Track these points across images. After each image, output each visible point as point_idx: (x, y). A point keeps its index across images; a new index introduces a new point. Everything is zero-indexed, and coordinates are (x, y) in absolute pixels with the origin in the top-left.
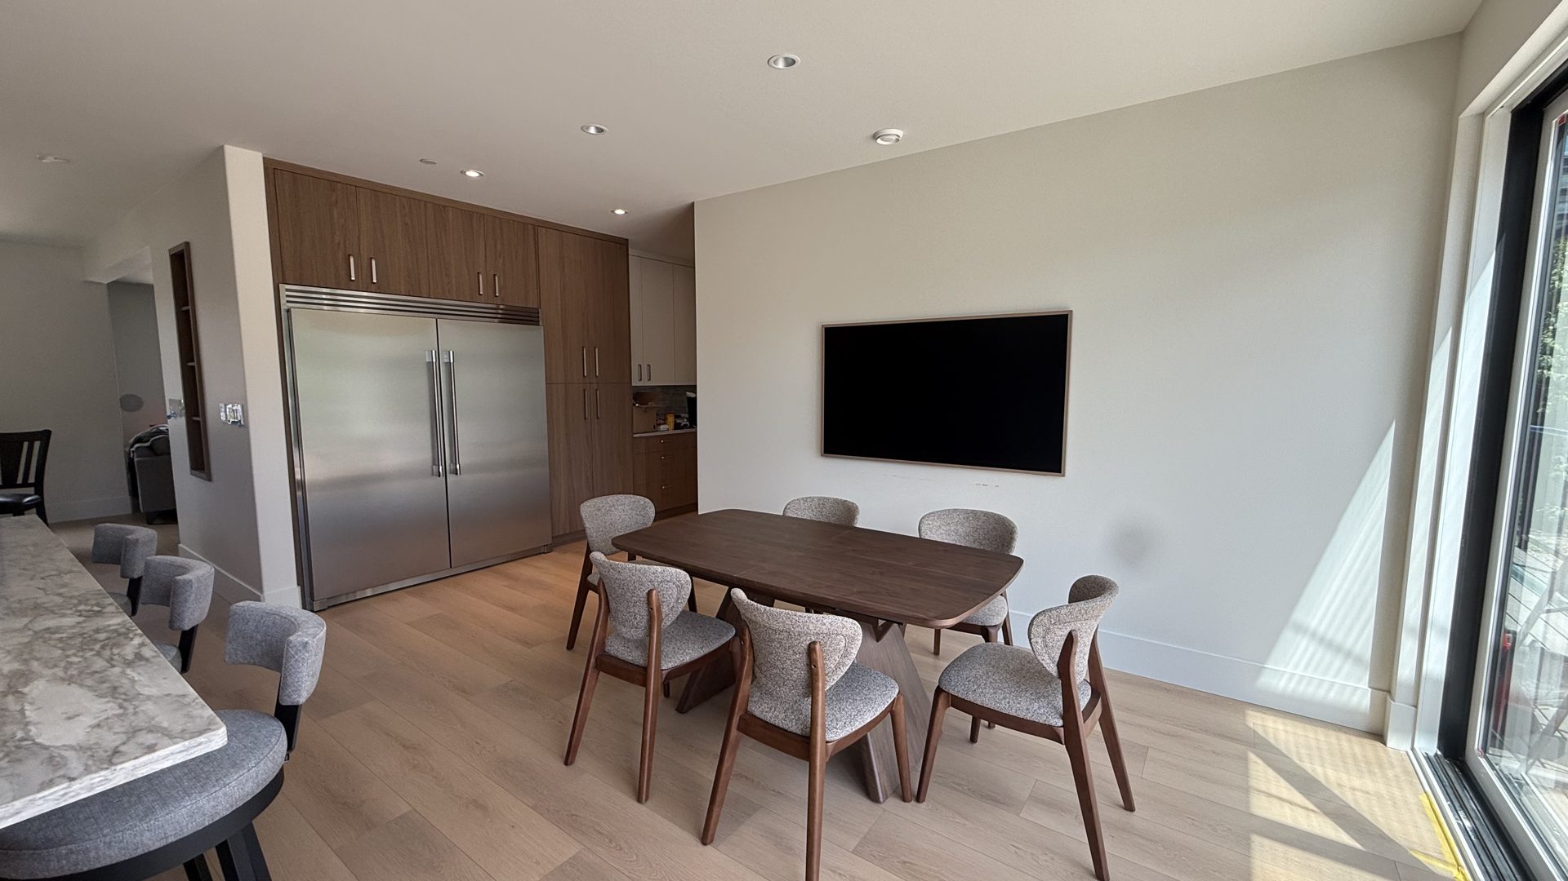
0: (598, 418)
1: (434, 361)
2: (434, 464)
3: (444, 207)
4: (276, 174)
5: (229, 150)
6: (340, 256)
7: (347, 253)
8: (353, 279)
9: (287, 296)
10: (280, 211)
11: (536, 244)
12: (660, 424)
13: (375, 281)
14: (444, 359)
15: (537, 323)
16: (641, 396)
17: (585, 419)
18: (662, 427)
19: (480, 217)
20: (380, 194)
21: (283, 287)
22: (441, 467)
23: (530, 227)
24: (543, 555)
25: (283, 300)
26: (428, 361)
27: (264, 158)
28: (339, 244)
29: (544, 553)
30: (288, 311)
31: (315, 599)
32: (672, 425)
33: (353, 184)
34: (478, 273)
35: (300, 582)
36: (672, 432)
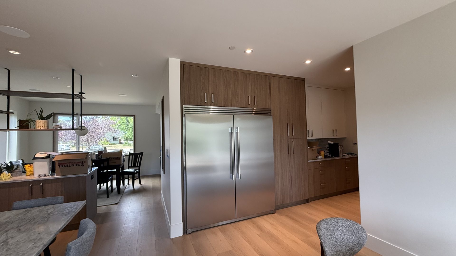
0: (293, 154)
1: (232, 132)
2: (231, 174)
3: (237, 72)
4: (184, 66)
5: (170, 59)
6: (202, 93)
7: (205, 92)
8: (206, 101)
9: (185, 109)
10: (184, 80)
11: (270, 83)
12: (318, 156)
13: (213, 102)
14: (236, 131)
15: (270, 115)
16: (310, 143)
17: (288, 154)
18: (320, 157)
19: (250, 75)
20: (216, 70)
21: (183, 106)
22: (233, 175)
23: (267, 77)
24: (271, 214)
25: (184, 111)
26: (230, 132)
27: (180, 62)
28: (202, 89)
29: (272, 213)
30: (185, 115)
31: (187, 229)
32: (323, 156)
33: (207, 67)
34: (249, 96)
35: (183, 221)
36: (324, 159)
